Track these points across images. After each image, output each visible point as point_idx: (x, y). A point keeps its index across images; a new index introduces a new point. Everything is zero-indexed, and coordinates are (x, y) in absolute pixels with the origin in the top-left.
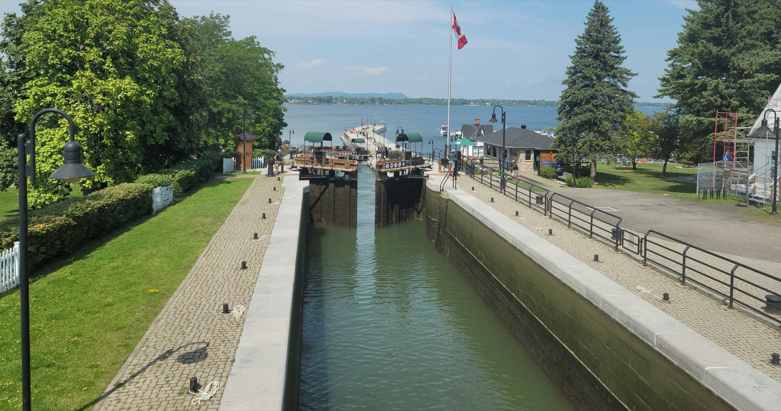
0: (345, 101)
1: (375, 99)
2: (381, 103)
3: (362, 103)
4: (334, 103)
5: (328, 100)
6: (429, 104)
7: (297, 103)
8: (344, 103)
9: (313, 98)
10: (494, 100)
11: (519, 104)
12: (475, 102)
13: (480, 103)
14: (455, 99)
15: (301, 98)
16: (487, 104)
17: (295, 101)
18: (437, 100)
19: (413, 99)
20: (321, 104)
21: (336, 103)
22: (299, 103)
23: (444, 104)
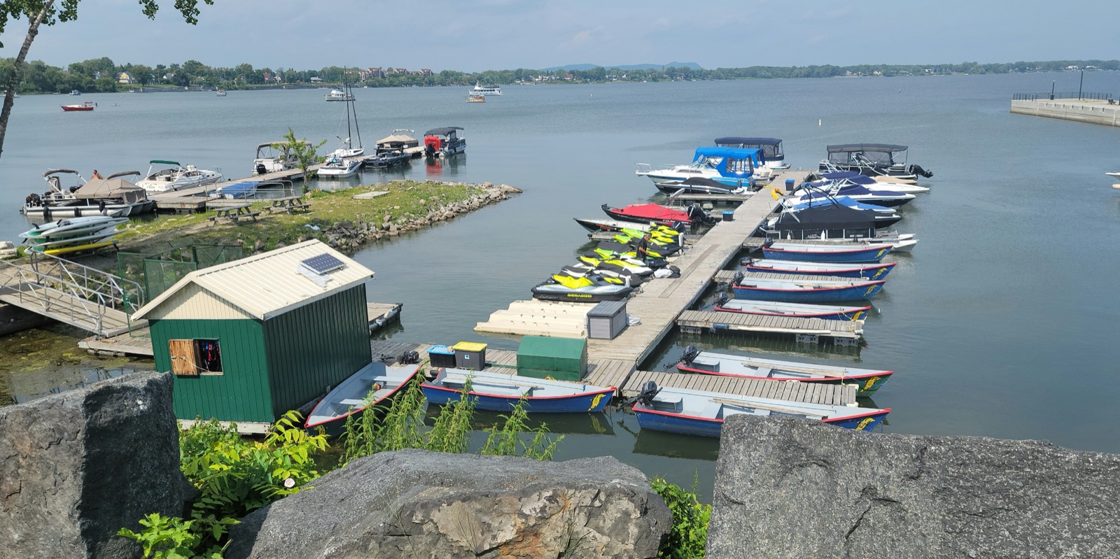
0: (624, 76)
1: (676, 70)
2: (687, 77)
3: (655, 79)
4: (606, 80)
5: (599, 75)
6: (769, 78)
7: (547, 82)
8: (624, 79)
9: (572, 72)
10: (884, 66)
11: (935, 71)
12: (855, 70)
13: (864, 72)
14: (816, 66)
15: (552, 74)
16: (876, 73)
17: (543, 79)
18: (783, 69)
19: (739, 69)
20: (587, 82)
21: (610, 80)
22: (551, 82)
23: (797, 76)
